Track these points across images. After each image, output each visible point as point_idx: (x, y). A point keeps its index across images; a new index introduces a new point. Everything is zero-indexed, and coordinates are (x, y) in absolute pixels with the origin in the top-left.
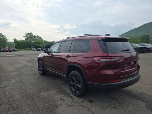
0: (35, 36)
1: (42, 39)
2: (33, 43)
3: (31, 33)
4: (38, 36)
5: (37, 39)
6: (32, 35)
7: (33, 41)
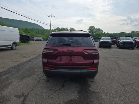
0: (96, 29)
1: (102, 31)
2: (94, 35)
3: (94, 26)
4: (99, 29)
5: (98, 32)
6: (94, 28)
7: (95, 33)
